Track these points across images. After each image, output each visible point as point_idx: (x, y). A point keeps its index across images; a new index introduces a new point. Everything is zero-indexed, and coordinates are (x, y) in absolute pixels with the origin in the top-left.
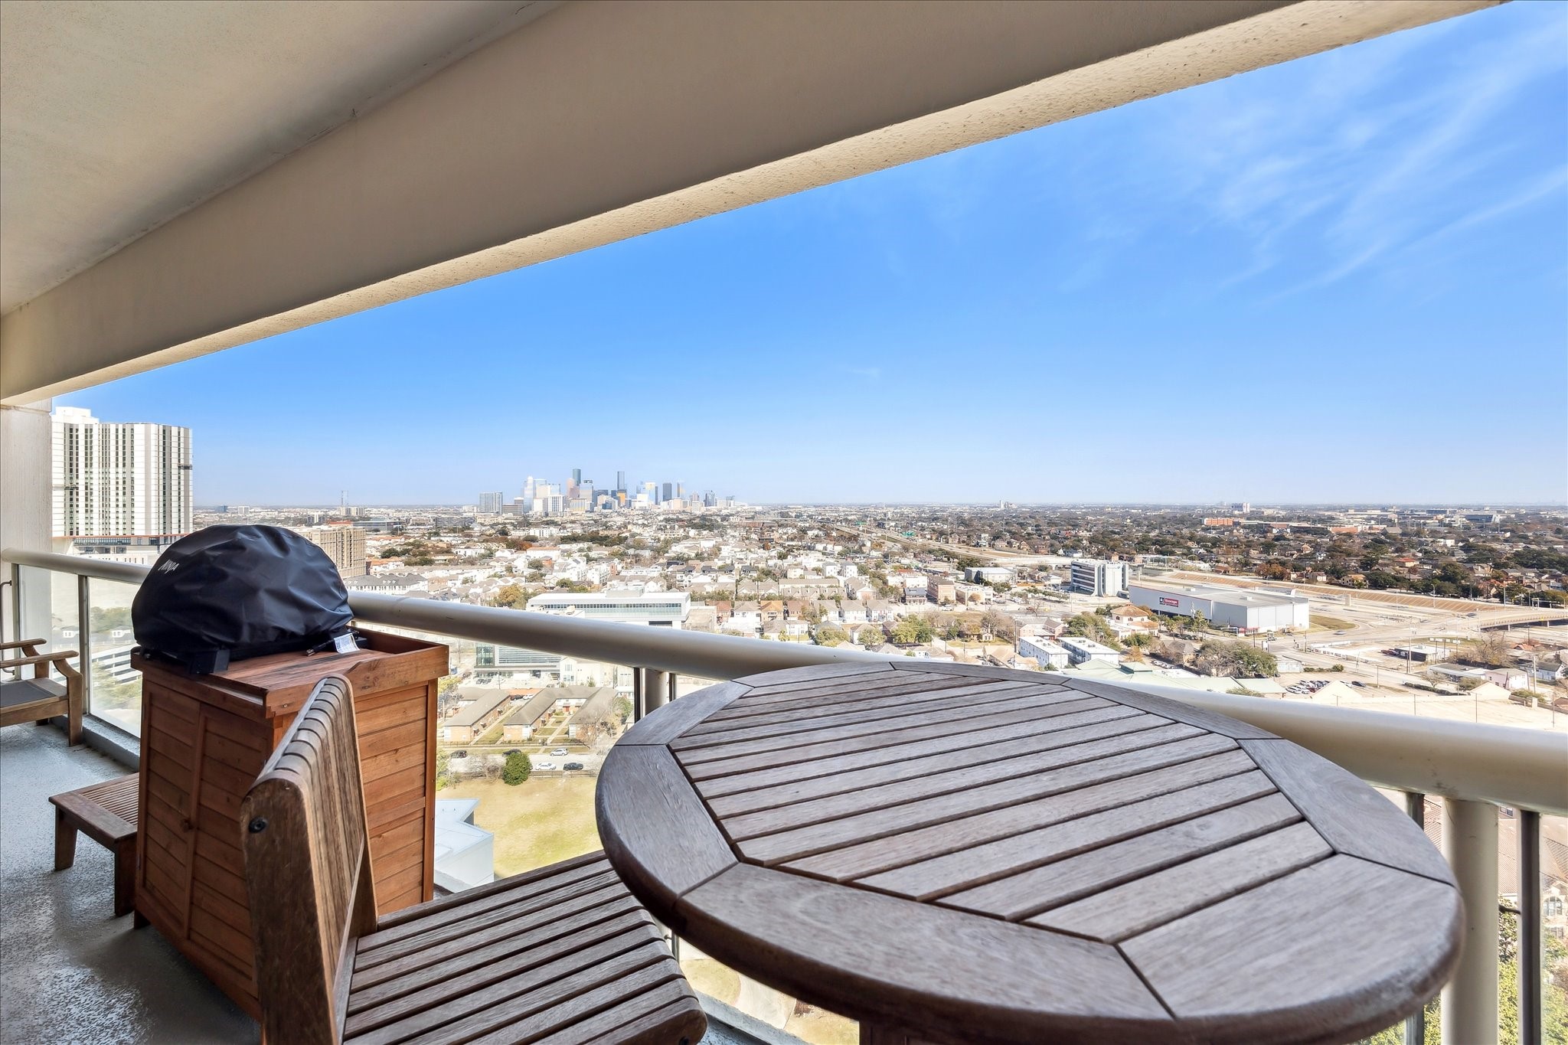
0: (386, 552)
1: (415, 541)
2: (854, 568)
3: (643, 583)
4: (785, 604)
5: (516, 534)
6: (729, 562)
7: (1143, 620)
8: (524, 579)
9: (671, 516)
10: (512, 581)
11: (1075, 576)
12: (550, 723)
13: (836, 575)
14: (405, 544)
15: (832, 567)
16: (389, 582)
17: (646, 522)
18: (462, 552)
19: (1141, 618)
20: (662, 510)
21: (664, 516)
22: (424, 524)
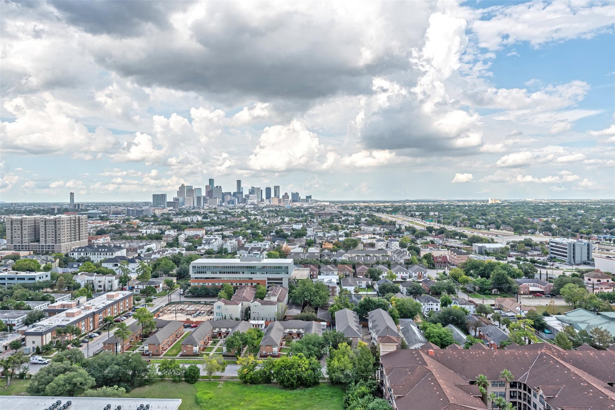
0: (98, 231)
1: (116, 225)
2: (397, 244)
3: (259, 252)
4: (354, 268)
5: (176, 220)
6: (312, 238)
7: (608, 281)
8: (184, 249)
9: (271, 209)
10: (177, 250)
11: (552, 250)
12: (209, 344)
13: (384, 248)
14: (110, 226)
15: (382, 243)
16: (103, 250)
17: (256, 213)
18: (144, 231)
19: (607, 280)
20: (265, 205)
21: (267, 209)
22: (120, 214)
